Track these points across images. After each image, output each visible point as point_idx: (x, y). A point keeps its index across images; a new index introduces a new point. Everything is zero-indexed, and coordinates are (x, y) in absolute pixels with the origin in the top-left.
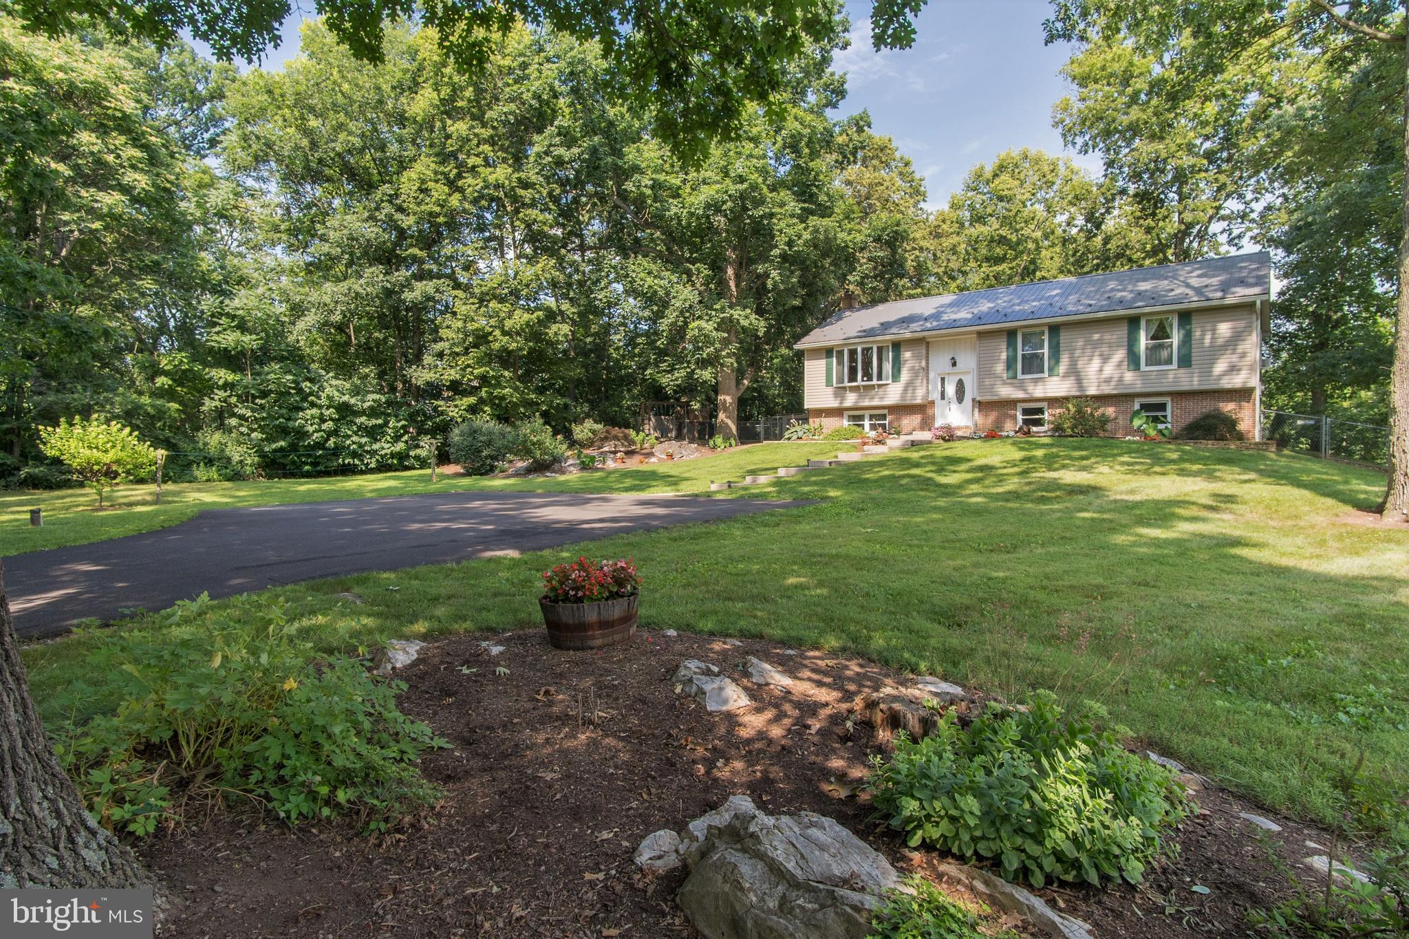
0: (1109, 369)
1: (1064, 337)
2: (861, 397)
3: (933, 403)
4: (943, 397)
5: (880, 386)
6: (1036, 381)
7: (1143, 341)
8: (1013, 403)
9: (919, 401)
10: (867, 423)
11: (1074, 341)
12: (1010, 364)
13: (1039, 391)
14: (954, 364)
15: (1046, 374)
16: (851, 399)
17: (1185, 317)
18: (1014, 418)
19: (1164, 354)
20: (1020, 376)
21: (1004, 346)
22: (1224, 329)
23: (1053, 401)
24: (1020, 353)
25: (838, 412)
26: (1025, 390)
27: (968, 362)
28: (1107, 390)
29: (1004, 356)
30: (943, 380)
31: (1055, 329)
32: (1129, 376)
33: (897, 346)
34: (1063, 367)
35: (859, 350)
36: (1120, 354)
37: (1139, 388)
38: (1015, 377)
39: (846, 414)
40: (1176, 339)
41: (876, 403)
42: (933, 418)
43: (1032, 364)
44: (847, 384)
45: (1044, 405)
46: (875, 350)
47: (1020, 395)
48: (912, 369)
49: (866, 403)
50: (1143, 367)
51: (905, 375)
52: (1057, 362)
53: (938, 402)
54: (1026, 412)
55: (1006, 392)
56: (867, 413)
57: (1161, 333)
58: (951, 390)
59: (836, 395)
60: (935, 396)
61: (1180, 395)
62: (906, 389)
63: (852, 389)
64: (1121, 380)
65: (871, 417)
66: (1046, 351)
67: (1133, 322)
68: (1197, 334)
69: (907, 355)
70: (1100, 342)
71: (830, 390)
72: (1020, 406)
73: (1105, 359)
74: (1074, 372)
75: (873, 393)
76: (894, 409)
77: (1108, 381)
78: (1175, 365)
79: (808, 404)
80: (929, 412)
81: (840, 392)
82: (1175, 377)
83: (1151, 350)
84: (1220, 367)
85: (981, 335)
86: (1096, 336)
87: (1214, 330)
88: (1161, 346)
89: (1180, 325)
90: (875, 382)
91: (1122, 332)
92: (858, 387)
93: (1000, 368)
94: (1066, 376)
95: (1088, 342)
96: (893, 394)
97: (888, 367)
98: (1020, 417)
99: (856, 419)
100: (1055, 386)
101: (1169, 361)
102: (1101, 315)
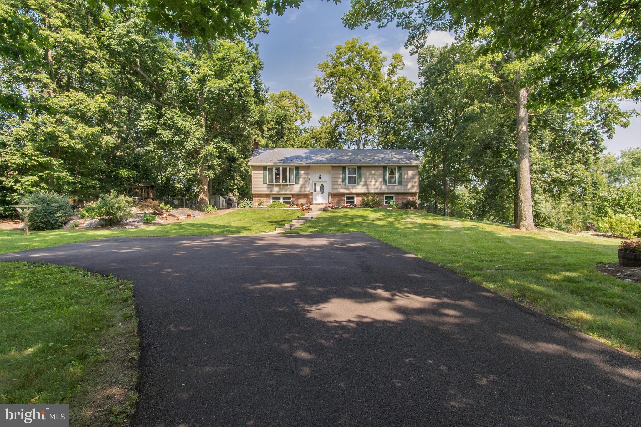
0: (378, 184)
1: (363, 171)
2: (280, 189)
3: (312, 193)
4: (315, 191)
5: (290, 185)
6: (353, 187)
7: (388, 176)
8: (343, 195)
9: (307, 192)
10: (282, 201)
11: (366, 173)
12: (344, 180)
13: (354, 191)
14: (320, 178)
15: (357, 184)
16: (276, 190)
17: (400, 168)
18: (344, 200)
19: (393, 180)
20: (347, 184)
21: (341, 172)
22: (410, 173)
23: (359, 195)
24: (347, 176)
25: (268, 196)
26: (349, 191)
27: (326, 178)
28: (377, 191)
29: (341, 177)
30: (315, 184)
31: (359, 168)
32: (384, 187)
33: (297, 168)
34: (362, 183)
35: (281, 168)
36: (380, 180)
37: (386, 191)
38: (346, 185)
39: (272, 196)
40: (397, 175)
41: (288, 192)
42: (312, 200)
43: (352, 180)
44: (274, 183)
45: (355, 196)
46: (288, 169)
47: (348, 192)
48: (304, 179)
49: (283, 192)
50: (388, 184)
51: (301, 181)
52: (361, 181)
53: (314, 193)
54: (348, 198)
55: (342, 191)
56: (282, 197)
57: (392, 173)
58: (318, 188)
59: (268, 188)
60: (313, 191)
61: (397, 194)
62: (301, 187)
63: (276, 185)
64: (381, 188)
65: (284, 198)
66: (356, 175)
67: (385, 168)
68: (403, 174)
69: (302, 173)
70: (374, 174)
71: (265, 185)
72: (346, 196)
73: (376, 181)
74: (366, 185)
75: (287, 188)
76: (294, 195)
77: (377, 188)
78: (397, 184)
79: (254, 191)
80: (310, 197)
81: (270, 186)
82: (397, 188)
83: (390, 178)
84: (409, 186)
85: (333, 167)
86: (373, 172)
87: (407, 173)
88: (392, 177)
89: (398, 172)
90: (288, 183)
91: (381, 172)
92: (280, 185)
93: (340, 181)
94: (363, 186)
95: (371, 174)
96: (296, 189)
97: (293, 177)
98: (346, 200)
99: (276, 199)
100: (360, 189)
101: (395, 183)
102: (376, 164)
